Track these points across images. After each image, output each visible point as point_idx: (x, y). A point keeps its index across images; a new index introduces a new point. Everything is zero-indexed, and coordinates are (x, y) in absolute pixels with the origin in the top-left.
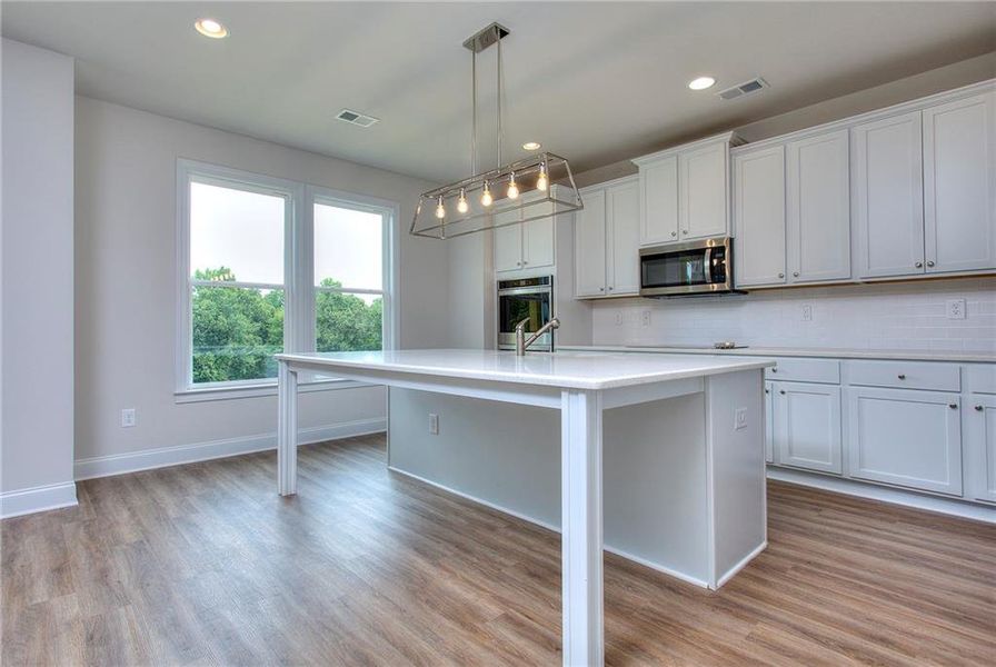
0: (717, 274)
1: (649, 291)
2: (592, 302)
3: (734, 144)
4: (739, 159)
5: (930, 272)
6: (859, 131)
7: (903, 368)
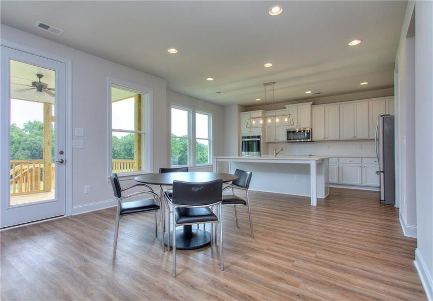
0: (308, 137)
1: (289, 141)
2: (268, 143)
3: (312, 105)
4: (313, 108)
5: (356, 138)
6: (341, 106)
7: (351, 159)
